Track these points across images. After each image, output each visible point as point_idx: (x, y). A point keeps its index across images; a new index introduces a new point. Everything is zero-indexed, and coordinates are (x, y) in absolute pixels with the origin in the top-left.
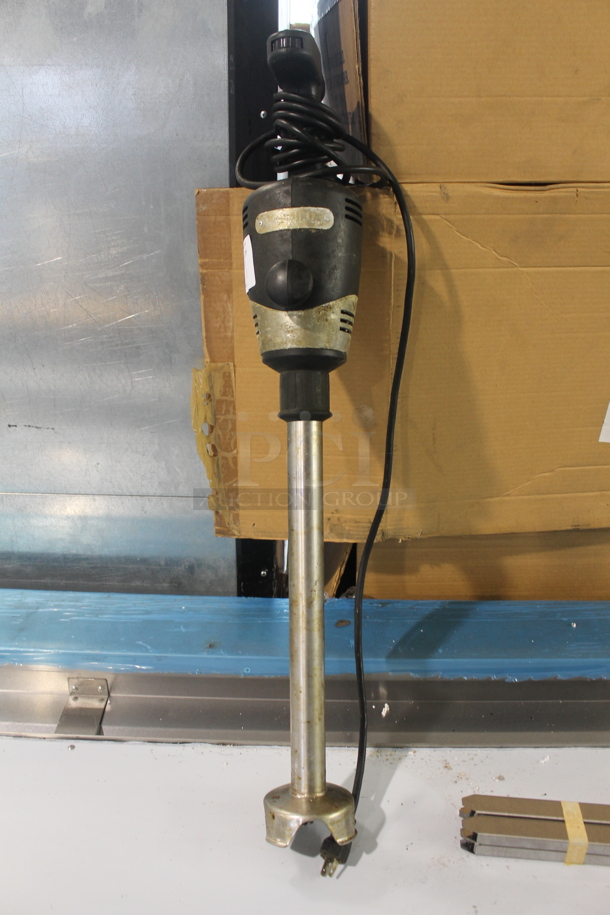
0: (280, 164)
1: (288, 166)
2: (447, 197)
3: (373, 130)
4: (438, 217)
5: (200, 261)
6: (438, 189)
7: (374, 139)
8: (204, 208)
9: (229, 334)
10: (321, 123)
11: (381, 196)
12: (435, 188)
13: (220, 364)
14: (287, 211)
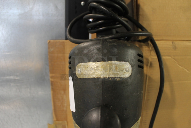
0: (92, 29)
1: (96, 30)
2: (175, 48)
3: (141, 13)
4: (170, 57)
5: (50, 75)
6: (171, 43)
7: (140, 17)
8: (52, 50)
9: (65, 109)
10: (117, 5)
11: (144, 47)
12: (170, 43)
13: (60, 122)
14: (99, 64)
